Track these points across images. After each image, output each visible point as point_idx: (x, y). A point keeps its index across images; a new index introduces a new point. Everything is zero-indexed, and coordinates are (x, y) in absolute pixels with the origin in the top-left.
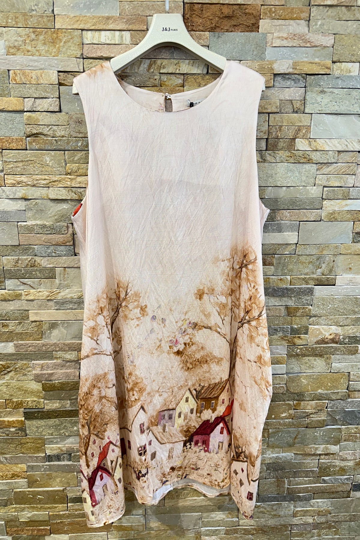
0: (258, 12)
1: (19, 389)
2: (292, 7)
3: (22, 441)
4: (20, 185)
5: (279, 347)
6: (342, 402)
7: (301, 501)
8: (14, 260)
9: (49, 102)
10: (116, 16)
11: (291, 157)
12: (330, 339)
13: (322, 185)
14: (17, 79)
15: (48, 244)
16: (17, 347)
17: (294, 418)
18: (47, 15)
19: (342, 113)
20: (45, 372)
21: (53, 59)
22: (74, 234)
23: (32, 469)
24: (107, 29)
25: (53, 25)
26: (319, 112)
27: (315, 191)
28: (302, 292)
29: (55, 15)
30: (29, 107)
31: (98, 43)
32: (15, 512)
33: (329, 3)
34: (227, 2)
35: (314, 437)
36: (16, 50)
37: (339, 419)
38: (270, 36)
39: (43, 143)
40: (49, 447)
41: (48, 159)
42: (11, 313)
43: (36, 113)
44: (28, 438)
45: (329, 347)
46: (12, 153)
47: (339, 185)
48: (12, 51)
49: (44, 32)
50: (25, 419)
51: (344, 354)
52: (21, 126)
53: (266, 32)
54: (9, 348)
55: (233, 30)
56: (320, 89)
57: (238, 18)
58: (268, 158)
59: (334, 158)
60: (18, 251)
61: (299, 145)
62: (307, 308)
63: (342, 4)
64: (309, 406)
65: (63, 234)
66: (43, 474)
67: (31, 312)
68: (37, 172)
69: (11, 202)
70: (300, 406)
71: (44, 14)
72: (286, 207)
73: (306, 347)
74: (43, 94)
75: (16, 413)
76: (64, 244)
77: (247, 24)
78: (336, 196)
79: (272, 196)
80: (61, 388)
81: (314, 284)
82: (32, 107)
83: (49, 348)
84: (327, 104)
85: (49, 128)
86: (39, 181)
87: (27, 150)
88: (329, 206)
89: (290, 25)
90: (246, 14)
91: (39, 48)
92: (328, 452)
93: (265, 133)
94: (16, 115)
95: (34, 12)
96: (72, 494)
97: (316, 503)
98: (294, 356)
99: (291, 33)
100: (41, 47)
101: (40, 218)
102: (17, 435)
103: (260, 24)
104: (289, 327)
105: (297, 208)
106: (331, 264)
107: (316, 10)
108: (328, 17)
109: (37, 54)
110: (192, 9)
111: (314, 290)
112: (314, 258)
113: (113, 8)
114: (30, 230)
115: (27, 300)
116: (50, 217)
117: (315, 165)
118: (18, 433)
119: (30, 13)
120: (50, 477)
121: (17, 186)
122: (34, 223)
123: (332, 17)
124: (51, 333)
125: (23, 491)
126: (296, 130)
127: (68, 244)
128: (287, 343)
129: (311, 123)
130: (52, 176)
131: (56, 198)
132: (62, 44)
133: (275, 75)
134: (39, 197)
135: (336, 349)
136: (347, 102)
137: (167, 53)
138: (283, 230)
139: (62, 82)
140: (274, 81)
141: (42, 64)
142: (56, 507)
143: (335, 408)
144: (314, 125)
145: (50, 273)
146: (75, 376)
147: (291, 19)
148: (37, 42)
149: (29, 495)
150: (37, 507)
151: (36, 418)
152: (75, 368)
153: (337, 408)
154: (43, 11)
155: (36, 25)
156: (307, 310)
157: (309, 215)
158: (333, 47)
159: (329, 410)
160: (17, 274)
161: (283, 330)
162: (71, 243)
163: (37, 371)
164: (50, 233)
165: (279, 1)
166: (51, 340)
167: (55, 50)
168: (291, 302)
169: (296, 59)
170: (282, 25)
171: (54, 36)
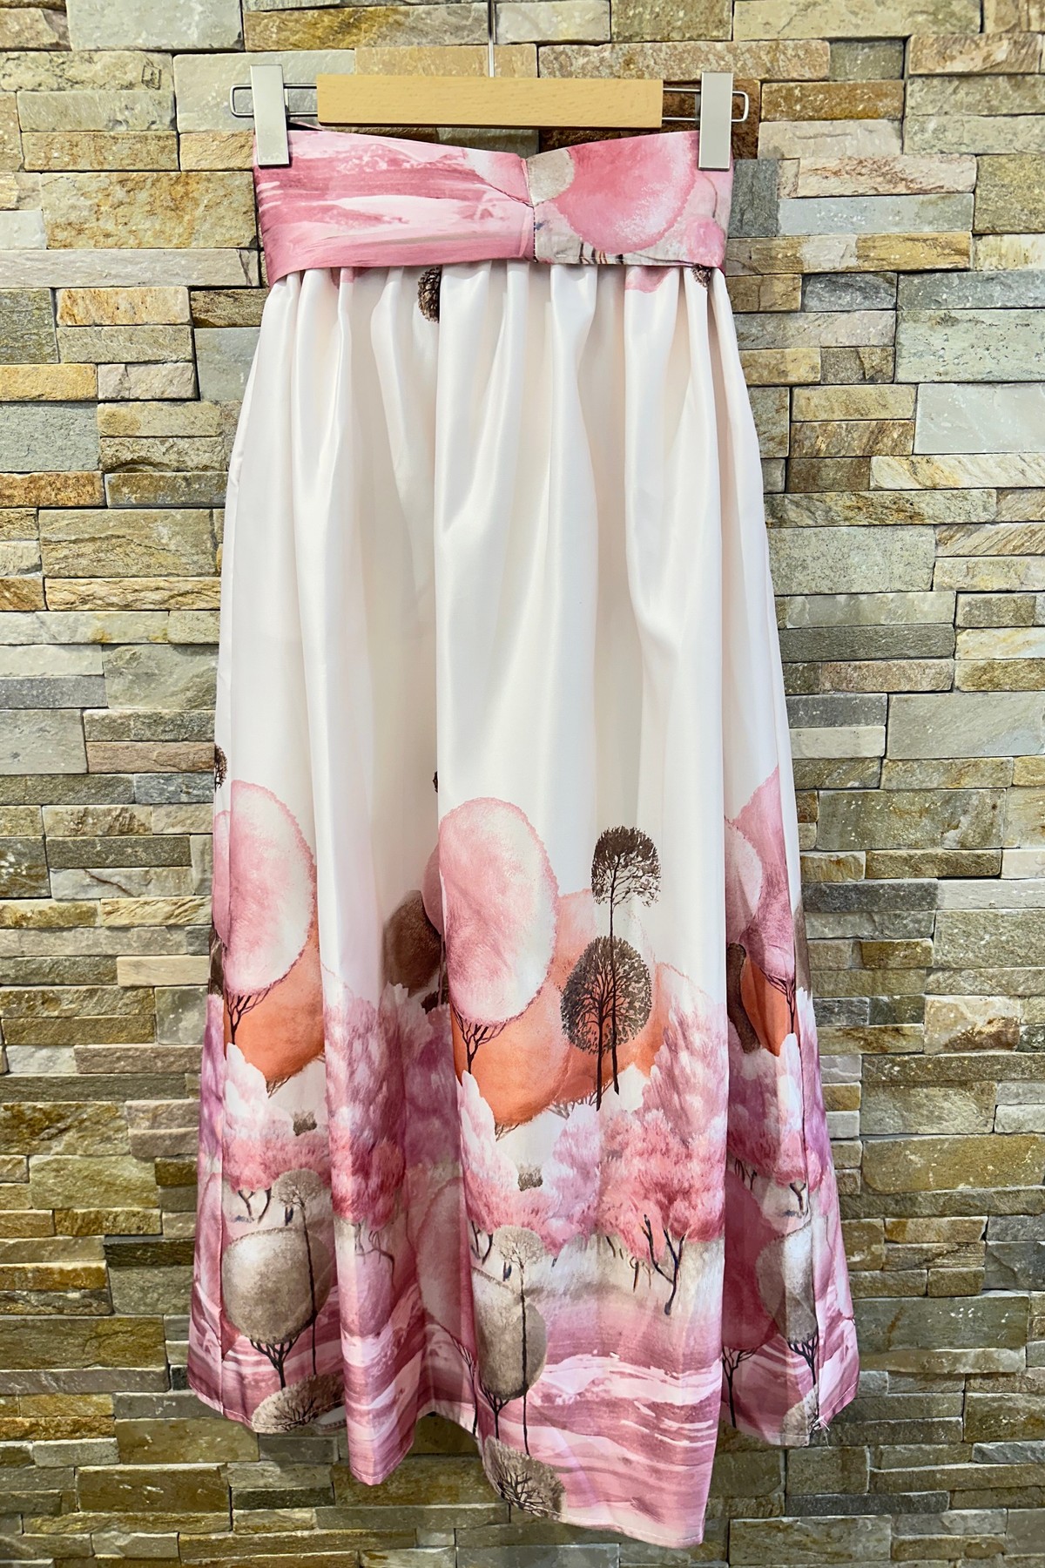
0: (754, 100)
1: (92, 1179)
2: (852, 82)
3: (100, 1329)
4: (87, 607)
5: (838, 1059)
6: (1029, 1220)
7: (916, 1511)
8: (74, 816)
11: (859, 508)
12: (990, 1036)
13: (951, 588)
14: (75, 312)
16: (84, 1060)
17: (887, 1267)
18: (159, 133)
19: (1005, 378)
20: (162, 1131)
23: (130, 1409)
25: (173, 161)
26: (937, 379)
27: (932, 605)
28: (902, 898)
29: (178, 134)
30: (111, 390)
32: (82, 1531)
33: (958, 66)
35: (949, 1323)
36: (74, 233)
37: (1023, 1271)
38: (788, 168)
39: (151, 488)
40: (177, 1346)
41: (165, 531)
42: (67, 963)
44: (119, 1320)
45: (986, 1059)
46: (63, 518)
47: (1005, 587)
48: (61, 235)
49: (149, 182)
50: (109, 1265)
51: (1033, 1079)
52: (89, 442)
54: (64, 1063)
56: (938, 313)
58: (792, 514)
59: (985, 509)
60: (85, 790)
61: (883, 473)
62: (918, 944)
63: (996, 70)
64: (930, 1232)
66: (160, 1425)
67: (122, 962)
68: (135, 568)
69: (62, 652)
70: (903, 1231)
71: (149, 133)
73: (920, 1059)
75: (83, 1248)
78: (995, 619)
79: (806, 621)
81: (936, 873)
82: (118, 388)
83: (173, 1063)
84: (962, 355)
85: (167, 445)
86: (142, 594)
87: (106, 507)
88: (976, 647)
92: (993, 1368)
93: (781, 443)
94: (75, 411)
95: (123, 128)
96: (244, 1483)
97: (959, 1519)
98: (884, 1085)
99: (850, 158)
100: (143, 224)
102: (87, 1310)
103: (760, 135)
104: (868, 1000)
105: (879, 655)
106: (987, 817)
107: (921, 90)
108: (959, 106)
109: (132, 242)
111: (938, 892)
112: (937, 798)
114: (116, 730)
115: (110, 928)
116: (172, 695)
117: (930, 531)
118: (90, 1305)
119: (112, 129)
120: (179, 1432)
121: (81, 608)
122: (129, 712)
123: (969, 107)
124: (178, 1020)
125: (103, 1472)
126: (872, 432)
128: (862, 1047)
129: (915, 410)
130: (177, 579)
131: (190, 640)
132: (200, 211)
133: (807, 277)
134: (141, 638)
135: (1008, 1064)
136: (1021, 347)
138: (841, 718)
139: (202, 317)
140: (804, 293)
142: (198, 1520)
143: (1009, 1238)
144: (923, 416)
145: (173, 850)
147: (852, 118)
149: (122, 1482)
150: (144, 1519)
151: (140, 1263)
153: (1015, 1238)
155: (126, 164)
156: (919, 950)
157: (914, 673)
158: (974, 192)
159: (990, 1243)
160: (82, 855)
161: (849, 1009)
163: (141, 1129)
165: (814, 66)
166: (180, 1041)
167: (180, 230)
168: (870, 929)
169: (867, 230)
170: (824, 134)
171: (178, 192)
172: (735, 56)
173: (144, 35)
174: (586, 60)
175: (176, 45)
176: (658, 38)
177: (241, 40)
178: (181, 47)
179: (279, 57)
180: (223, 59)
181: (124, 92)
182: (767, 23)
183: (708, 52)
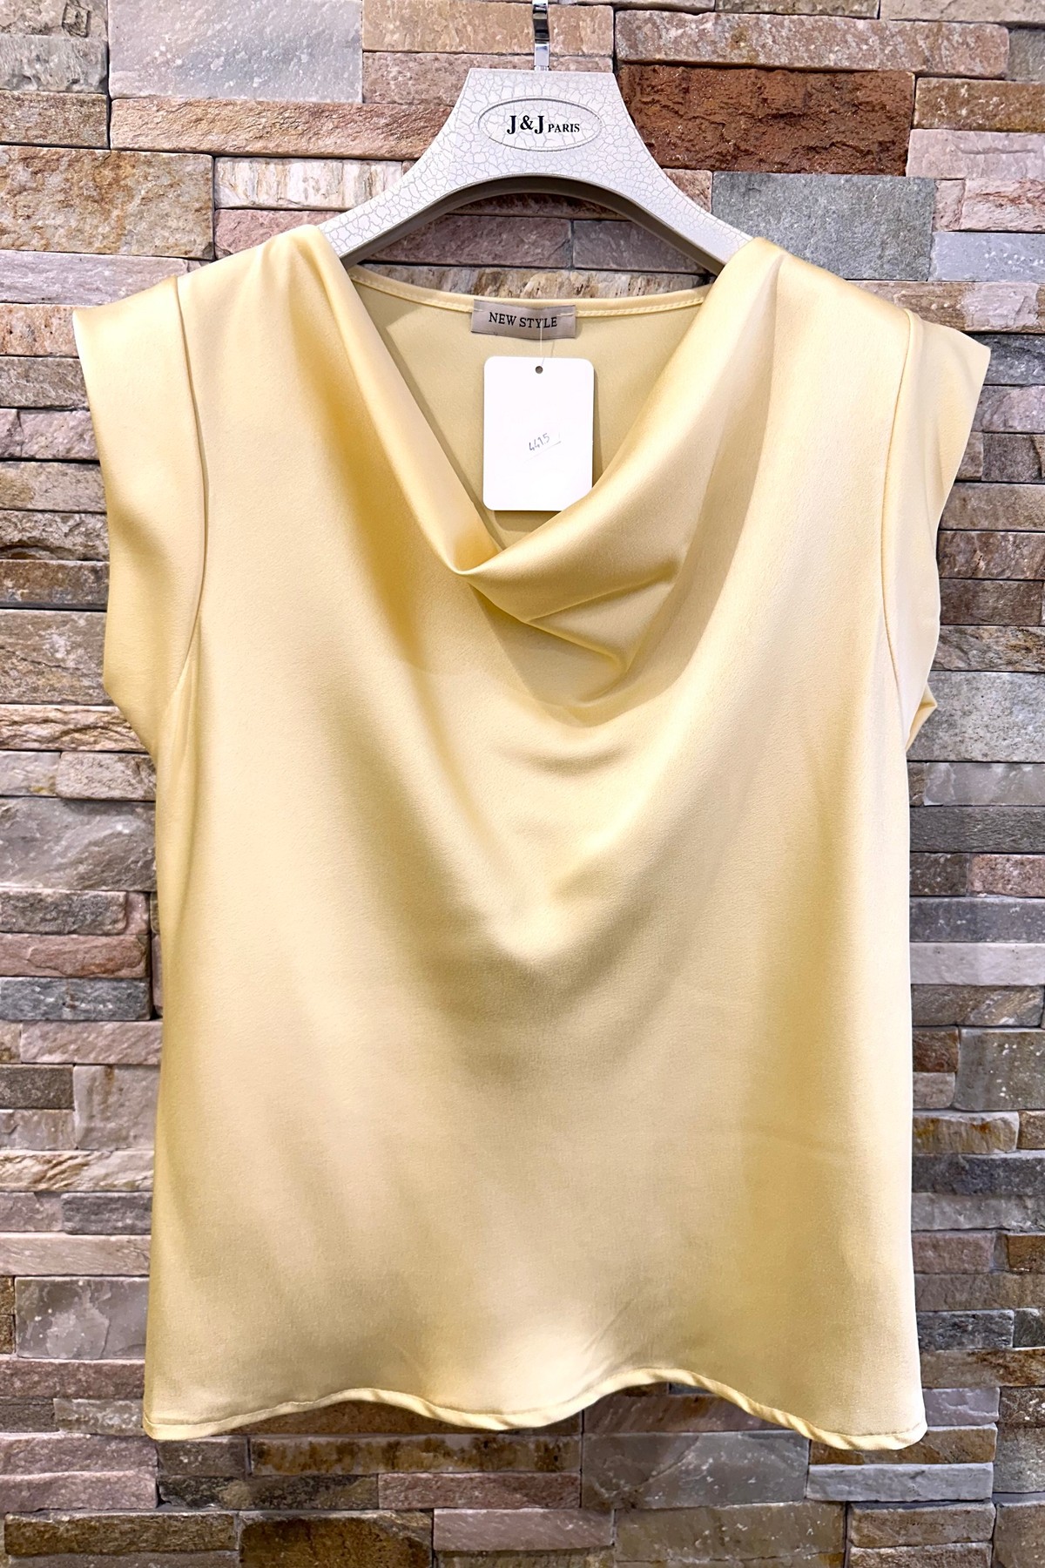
9: (72, 424)
10: (351, 105)
15: (48, 972)
21: (96, 263)
22: (150, 934)
24: (313, 149)
31: (274, 204)
34: (784, 61)
43: (23, 464)
53: (933, 174)
55: (806, 164)
57: (825, 122)
65: (107, 934)
72: (1007, 843)
74: (53, 394)
76: (109, 972)
77: (862, 146)
80: (78, 1543)
89: (1029, 151)
90: (856, 106)
91: (44, 219)
101: (21, 870)
110: (644, 82)
113: (337, 75)
127: (124, 973)
137: (543, 246)
141: (54, 281)
146: (138, 1497)
148: (40, 195)
152: (141, 1464)
154: (66, 84)
162: (140, 969)
164: (54, 929)
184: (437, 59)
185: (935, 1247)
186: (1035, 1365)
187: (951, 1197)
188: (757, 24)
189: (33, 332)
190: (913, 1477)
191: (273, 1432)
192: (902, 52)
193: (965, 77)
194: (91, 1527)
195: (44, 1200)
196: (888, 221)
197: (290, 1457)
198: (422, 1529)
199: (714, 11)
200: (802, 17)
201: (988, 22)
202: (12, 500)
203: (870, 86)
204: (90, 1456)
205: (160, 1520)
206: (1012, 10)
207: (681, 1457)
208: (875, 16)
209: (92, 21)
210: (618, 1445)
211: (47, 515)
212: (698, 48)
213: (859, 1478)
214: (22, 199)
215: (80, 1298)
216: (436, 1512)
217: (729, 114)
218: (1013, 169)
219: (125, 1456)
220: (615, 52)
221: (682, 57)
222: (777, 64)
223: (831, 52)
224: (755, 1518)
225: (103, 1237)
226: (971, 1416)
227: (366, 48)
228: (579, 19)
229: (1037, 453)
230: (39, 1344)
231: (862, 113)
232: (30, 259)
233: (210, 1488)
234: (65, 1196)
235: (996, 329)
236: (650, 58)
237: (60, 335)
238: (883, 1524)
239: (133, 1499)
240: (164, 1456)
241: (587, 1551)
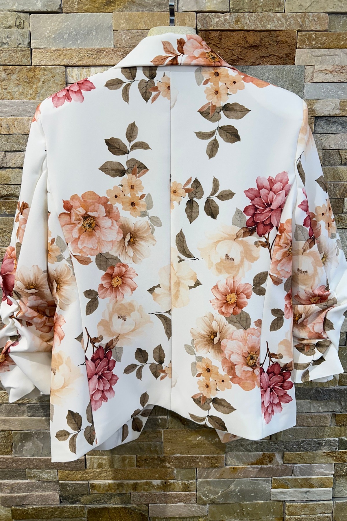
0: (294, 39)
2: (338, 32)
5: (324, 465)
10: (110, 48)
11: (338, 221)
18: (22, 49)
20: (16, 495)
21: (28, 103)
24: (98, 63)
25: (29, 61)
29: (31, 49)
34: (253, 28)
38: (309, 70)
39: (15, 208)
43: (7, 169)
49: (18, 69)
53: (303, 64)
55: (261, 62)
57: (267, 48)
71: (18, 48)
74: (16, 146)
77: (280, 55)
80: (35, 515)
82: (1, 162)
83: (21, 464)
89: (336, 55)
90: (278, 42)
91: (11, 89)
95: (6, 46)
98: (343, 476)
99: (337, 65)
100: (14, 89)
103: (296, 55)
104: (337, 439)
109: (9, 97)
113: (105, 39)
119: (1, 47)
124: (23, 446)
126: (345, 187)
128: (335, 460)
132: (40, 84)
133: (317, 118)
140: (315, 125)
141: (15, 110)
146: (54, 500)
147: (338, 48)
148: (10, 82)
152: (54, 490)
154: (17, 45)
155: (7, 62)
161: (330, 444)
163: (6, 494)
165: (321, 25)
166: (24, 455)
167: (31, 92)
168: (340, 408)
169: (345, 97)
170: (325, 55)
171: (30, 75)
172: (286, 19)
173: (16, 5)
174: (218, 20)
175: (31, 9)
176: (251, 11)
177: (61, 8)
178: (33, 11)
179: (78, 16)
180: (53, 16)
181: (7, 30)
182: (301, 5)
183: (273, 18)
184: (138, 32)
185: (311, 418)
186: (345, 456)
187: (316, 401)
188: (244, 16)
189: (9, 127)
190: (306, 493)
191: (96, 480)
192: (292, 23)
193: (314, 31)
194: (39, 510)
195: (21, 406)
196: (289, 80)
197: (102, 488)
198: (145, 510)
199: (229, 12)
200: (259, 13)
201: (321, 12)
202: (4, 181)
203: (282, 35)
204: (39, 487)
205: (61, 508)
206: (329, 8)
207: (229, 487)
208: (283, 11)
209: (25, 24)
210: (208, 483)
211: (15, 186)
212: (224, 25)
213: (288, 493)
214: (4, 83)
215: (33, 437)
216: (150, 505)
217: (235, 46)
218: (331, 61)
219: (49, 488)
220: (196, 27)
221: (219, 28)
222: (251, 29)
223: (269, 24)
224: (254, 506)
225: (40, 418)
226: (325, 473)
227: (114, 29)
228: (184, 17)
229: (341, 156)
230: (21, 452)
231: (279, 44)
232: (7, 102)
233: (77, 498)
234: (28, 405)
235: (326, 115)
236: (208, 29)
237: (18, 127)
238: (296, 508)
239: (52, 501)
240: (62, 488)
241: (199, 517)
